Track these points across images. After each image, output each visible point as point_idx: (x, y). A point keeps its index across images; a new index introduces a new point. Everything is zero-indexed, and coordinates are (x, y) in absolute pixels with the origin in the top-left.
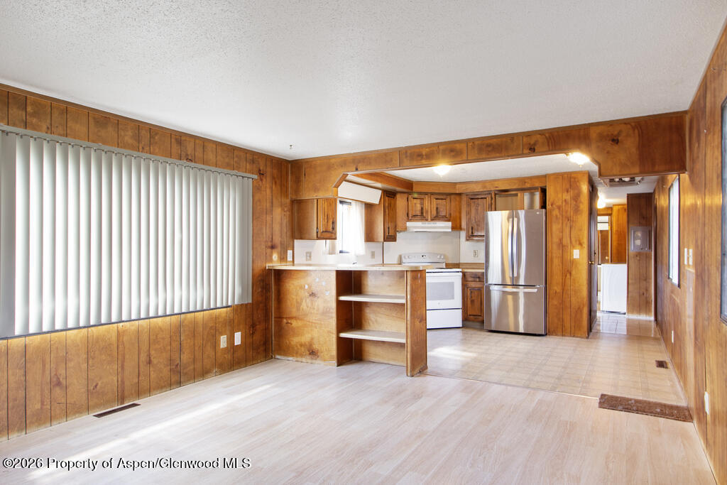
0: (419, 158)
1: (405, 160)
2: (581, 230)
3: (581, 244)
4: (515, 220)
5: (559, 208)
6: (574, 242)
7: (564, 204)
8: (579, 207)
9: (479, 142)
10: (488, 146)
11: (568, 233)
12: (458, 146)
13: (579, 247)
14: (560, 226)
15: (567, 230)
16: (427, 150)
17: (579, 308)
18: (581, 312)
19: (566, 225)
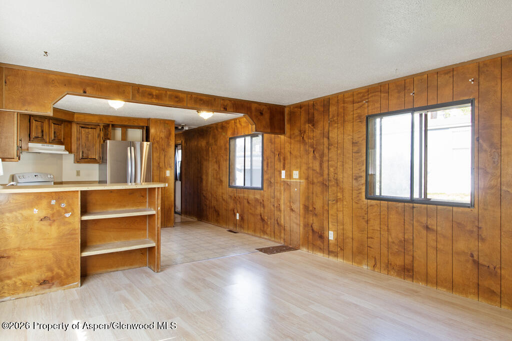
0: (150, 97)
1: (137, 96)
2: (170, 158)
3: (170, 167)
4: (133, 148)
5: (158, 142)
6: (167, 166)
7: (161, 140)
8: (170, 142)
9: (196, 96)
10: (201, 100)
11: (163, 160)
12: (181, 95)
13: (170, 169)
14: (158, 154)
15: (163, 157)
16: (157, 91)
17: (169, 208)
18: (171, 211)
19: (162, 154)
